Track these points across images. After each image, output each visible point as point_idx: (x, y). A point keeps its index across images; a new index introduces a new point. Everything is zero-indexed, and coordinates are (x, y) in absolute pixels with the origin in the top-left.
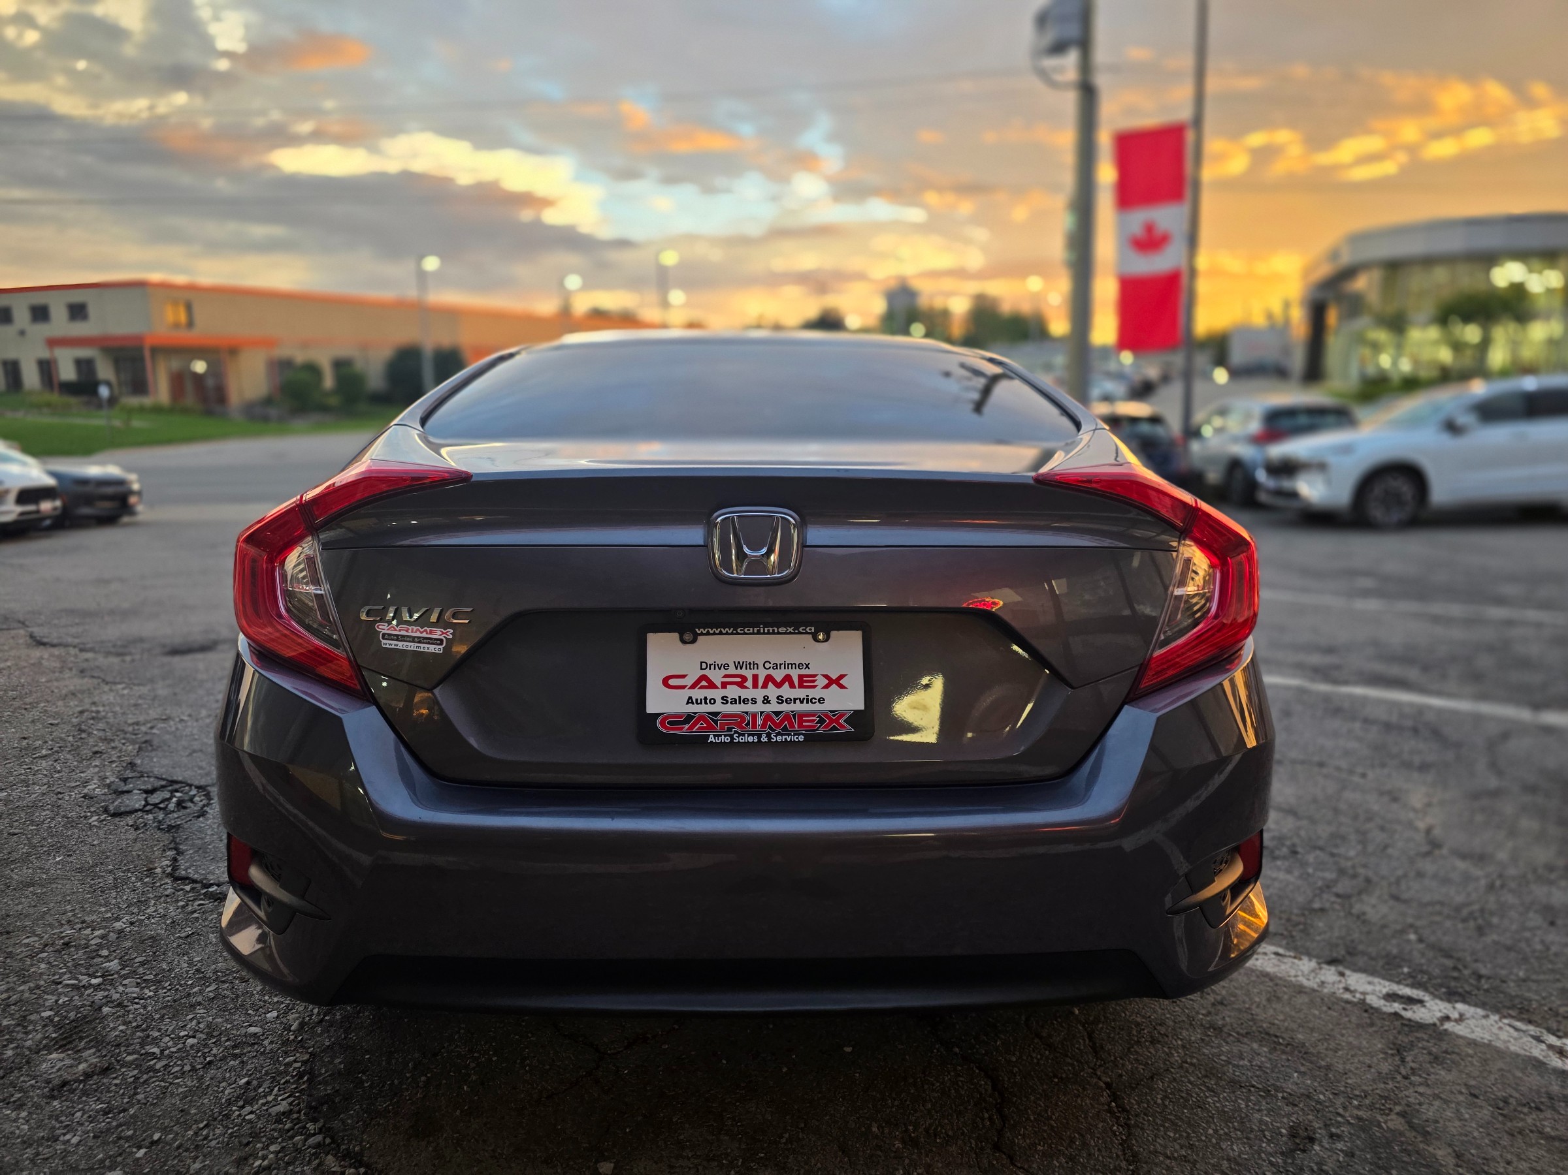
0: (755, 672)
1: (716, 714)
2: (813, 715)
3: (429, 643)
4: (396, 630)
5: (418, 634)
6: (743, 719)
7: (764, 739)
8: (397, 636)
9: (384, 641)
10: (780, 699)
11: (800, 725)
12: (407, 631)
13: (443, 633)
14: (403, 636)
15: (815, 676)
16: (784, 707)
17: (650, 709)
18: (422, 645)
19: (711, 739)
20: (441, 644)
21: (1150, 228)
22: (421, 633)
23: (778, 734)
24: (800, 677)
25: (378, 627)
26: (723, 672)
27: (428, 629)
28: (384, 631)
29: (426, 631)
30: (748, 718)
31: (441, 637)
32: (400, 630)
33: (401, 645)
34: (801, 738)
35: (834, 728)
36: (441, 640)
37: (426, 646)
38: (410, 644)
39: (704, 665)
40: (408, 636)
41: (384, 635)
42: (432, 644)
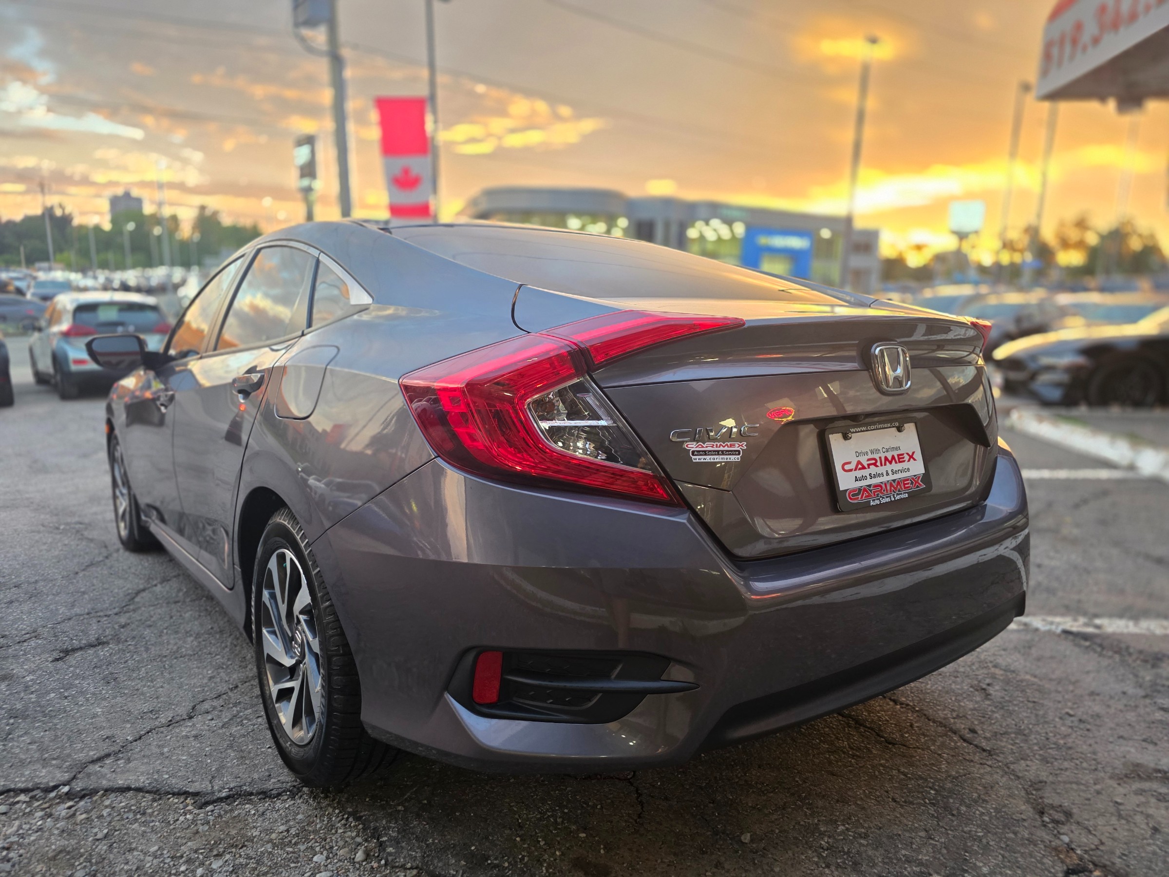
0: (879, 455)
1: (869, 486)
2: (907, 480)
3: (730, 454)
4: (703, 447)
5: (722, 448)
6: (881, 486)
7: (893, 499)
8: (705, 451)
9: (693, 457)
10: (894, 472)
11: (905, 488)
12: (712, 447)
13: (740, 446)
14: (711, 451)
15: (903, 454)
16: (896, 477)
17: (842, 487)
18: (725, 457)
19: (872, 503)
20: (739, 454)
21: (406, 171)
22: (724, 447)
23: (898, 494)
24: (898, 455)
25: (687, 446)
26: (867, 457)
27: (729, 444)
28: (693, 449)
29: (727, 445)
30: (883, 486)
31: (738, 449)
32: (707, 447)
33: (708, 459)
34: (907, 495)
35: (918, 487)
36: (739, 451)
37: (728, 457)
38: (715, 457)
39: (858, 454)
40: (714, 451)
41: (693, 452)
42: (733, 455)
